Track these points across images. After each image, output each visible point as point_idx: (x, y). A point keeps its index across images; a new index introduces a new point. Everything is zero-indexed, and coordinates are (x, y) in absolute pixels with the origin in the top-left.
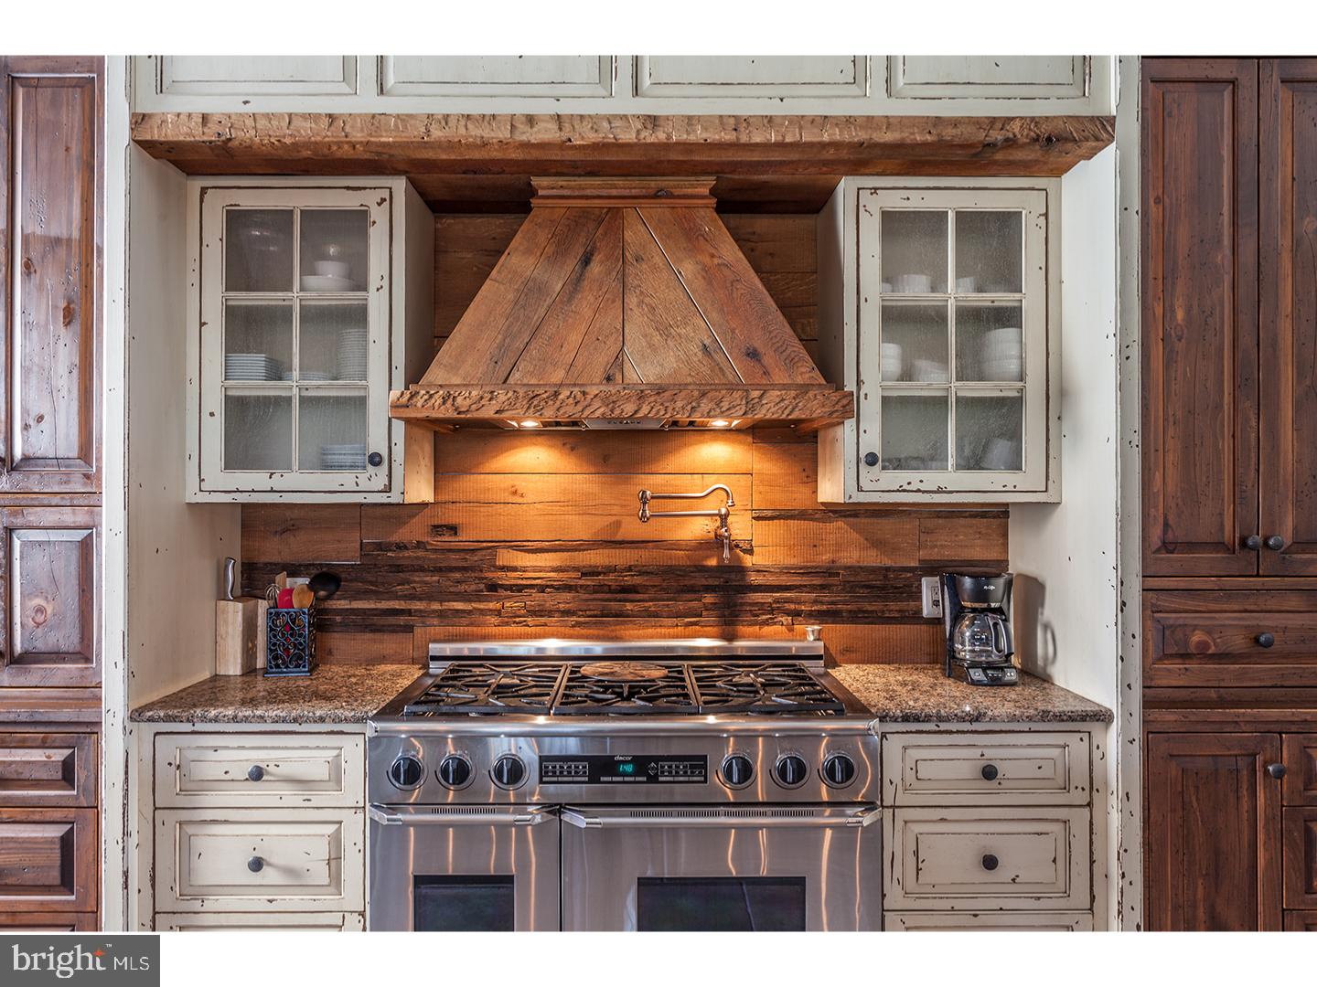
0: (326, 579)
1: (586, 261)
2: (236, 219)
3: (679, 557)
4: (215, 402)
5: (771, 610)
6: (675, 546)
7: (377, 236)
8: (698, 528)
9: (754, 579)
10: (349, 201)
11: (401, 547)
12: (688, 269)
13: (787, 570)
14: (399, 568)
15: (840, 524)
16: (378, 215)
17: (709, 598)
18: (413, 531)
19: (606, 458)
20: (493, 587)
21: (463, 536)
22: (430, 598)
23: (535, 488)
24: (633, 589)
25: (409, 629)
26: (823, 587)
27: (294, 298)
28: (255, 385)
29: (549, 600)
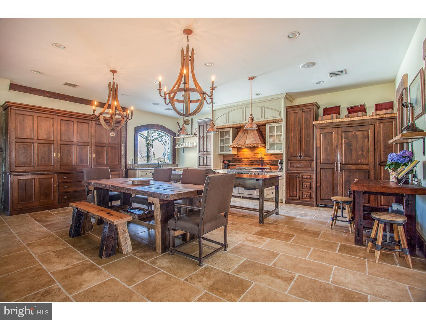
0: (229, 161)
1: (244, 134)
2: (221, 132)
3: (258, 159)
4: (220, 147)
5: (266, 164)
6: (257, 158)
7: (230, 132)
8: (259, 156)
9: (264, 161)
10: (228, 130)
11: (235, 158)
12: (252, 134)
13: (267, 160)
14: (235, 160)
15: (273, 156)
16: (230, 131)
17: (260, 163)
18: (236, 157)
19: (251, 150)
20: (242, 162)
21: (240, 157)
22: (237, 163)
23: (246, 153)
24: (254, 162)
25: (235, 166)
26: (271, 162)
27: (225, 138)
28: (222, 145)
29: (247, 163)
